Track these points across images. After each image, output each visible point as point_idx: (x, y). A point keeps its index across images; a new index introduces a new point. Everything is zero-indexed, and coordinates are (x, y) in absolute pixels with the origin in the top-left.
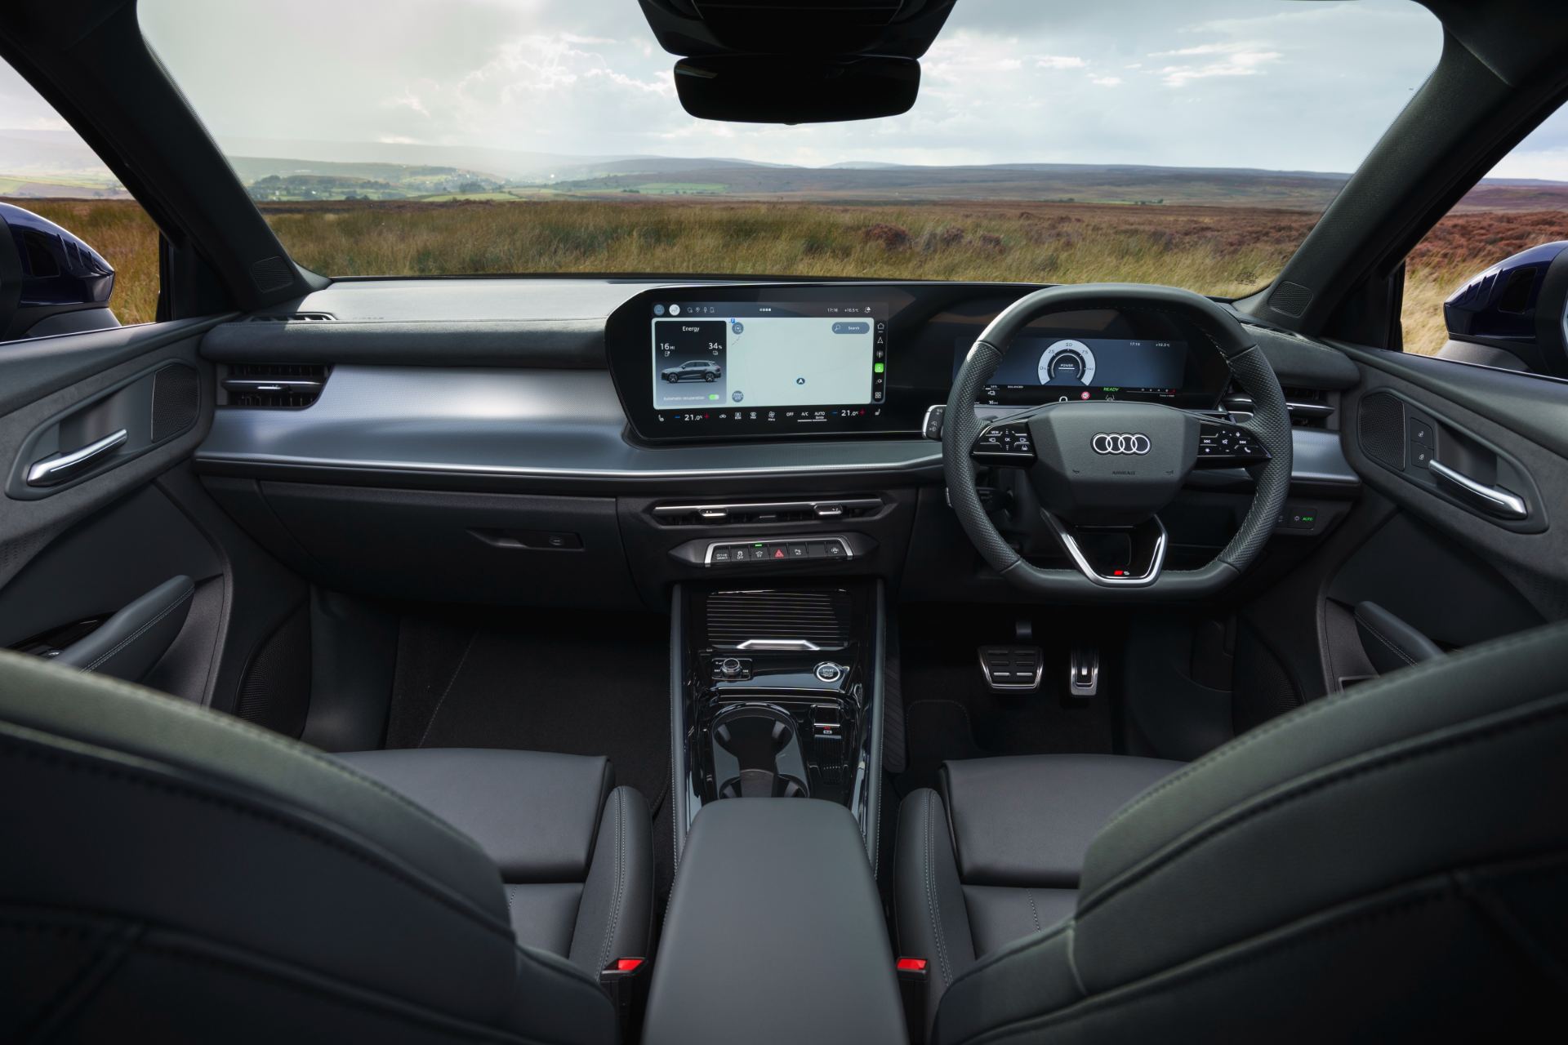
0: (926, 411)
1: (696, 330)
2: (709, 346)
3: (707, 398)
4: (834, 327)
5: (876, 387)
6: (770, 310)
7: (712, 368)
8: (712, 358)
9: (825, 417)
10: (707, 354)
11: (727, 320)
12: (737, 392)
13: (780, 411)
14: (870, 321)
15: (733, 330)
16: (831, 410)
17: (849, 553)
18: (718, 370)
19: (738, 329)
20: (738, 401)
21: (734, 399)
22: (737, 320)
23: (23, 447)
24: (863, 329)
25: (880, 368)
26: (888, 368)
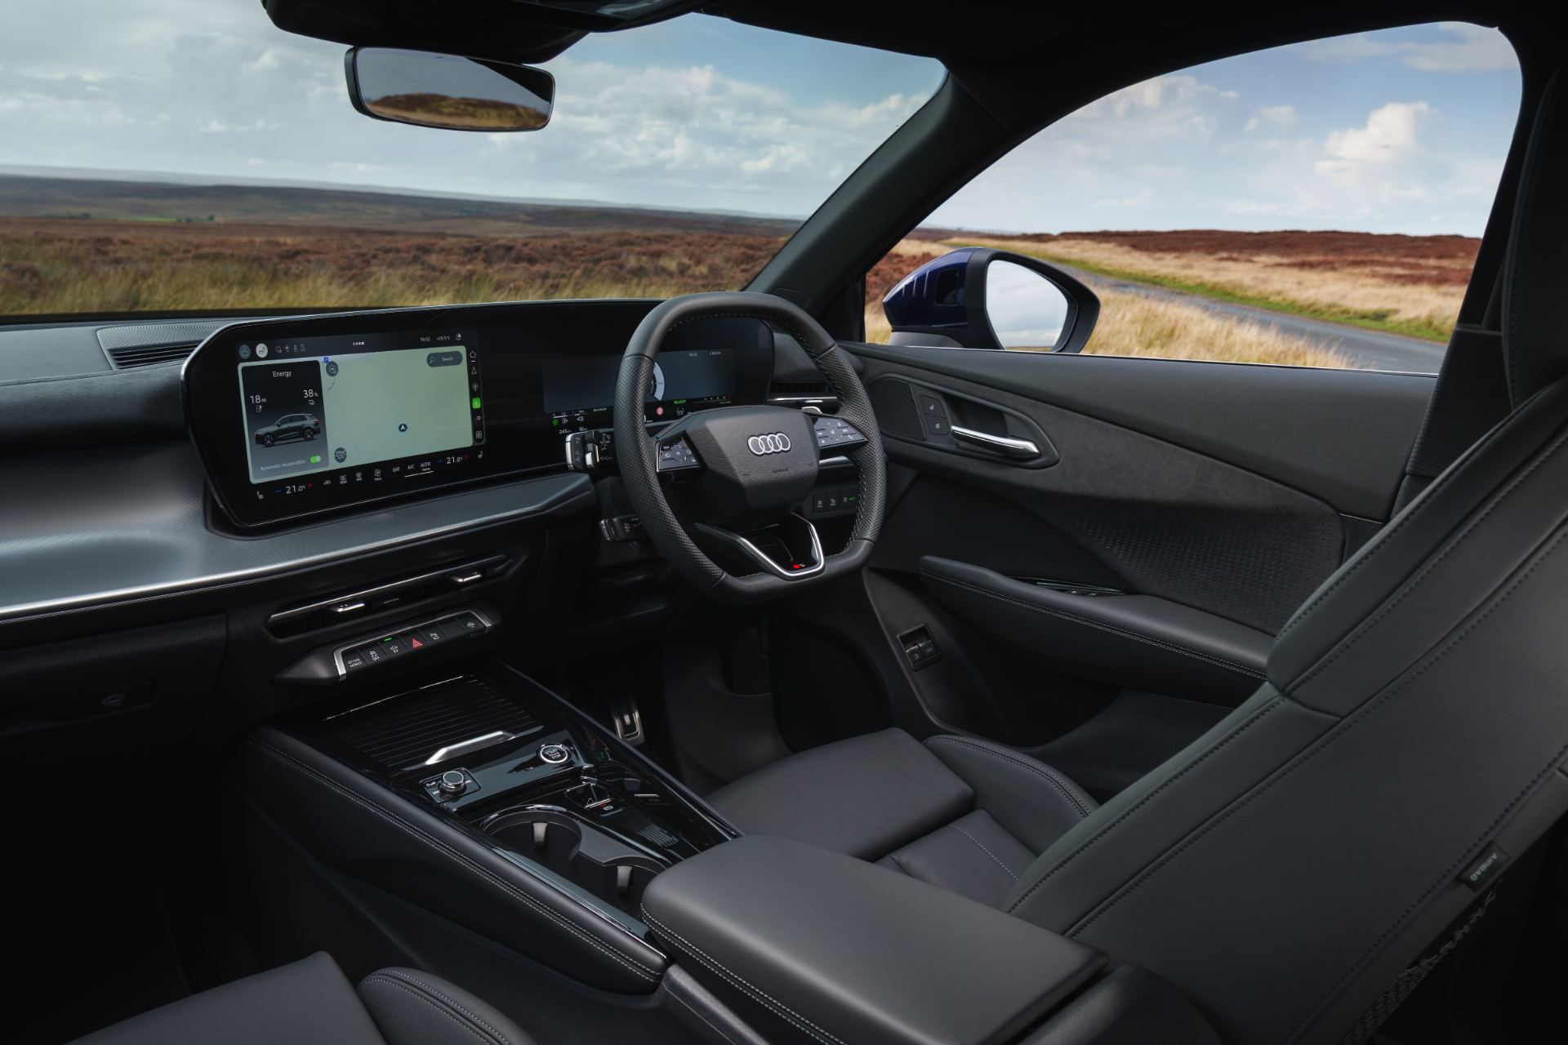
0: (565, 442)
1: (288, 374)
2: (303, 394)
3: (308, 460)
4: (430, 357)
5: (476, 427)
6: (363, 343)
7: (310, 422)
8: (309, 409)
9: (431, 468)
10: (301, 405)
11: (320, 359)
12: (338, 450)
13: (385, 466)
14: (462, 349)
15: (328, 372)
16: (436, 458)
17: (488, 625)
18: (316, 424)
19: (333, 369)
20: (341, 461)
21: (336, 458)
22: (331, 358)
24: (456, 359)
25: (477, 404)
26: (483, 402)
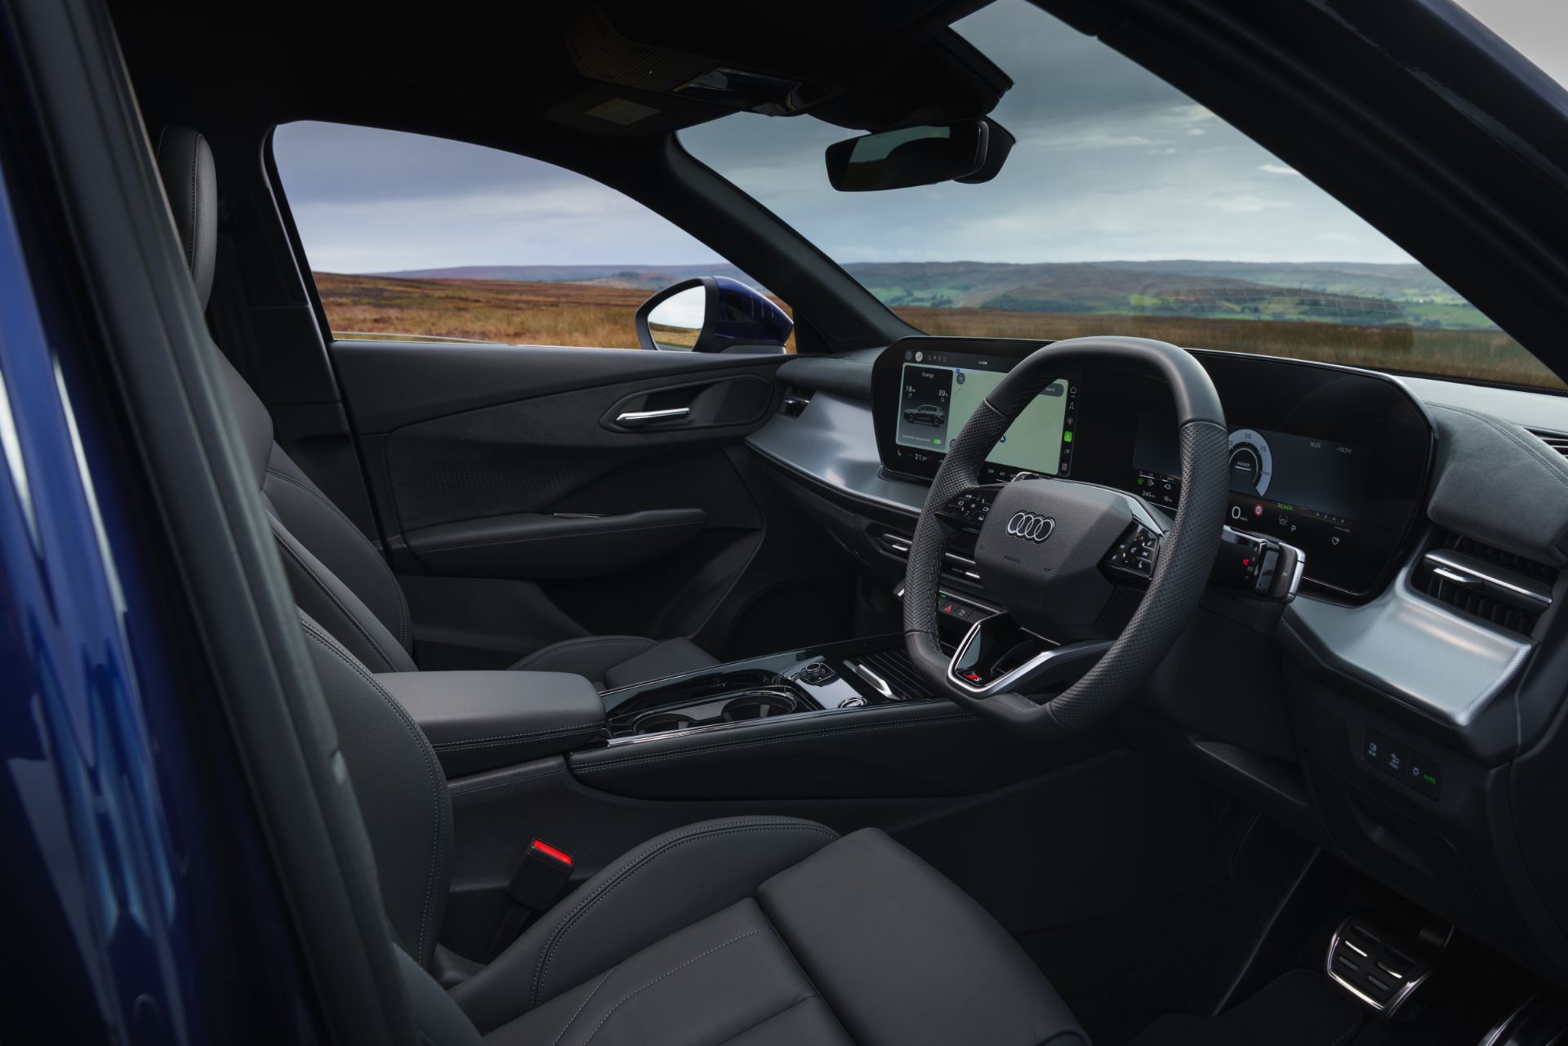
1: (932, 376)
2: (939, 392)
3: (932, 441)
5: (1063, 459)
6: (986, 364)
7: (939, 414)
8: (938, 403)
10: (937, 400)
11: (954, 369)
12: (953, 441)
14: (1064, 382)
15: (958, 380)
18: (942, 417)
19: (961, 379)
22: (962, 370)
23: (619, 402)
24: (1056, 390)
25: (1068, 438)
26: (1074, 437)
